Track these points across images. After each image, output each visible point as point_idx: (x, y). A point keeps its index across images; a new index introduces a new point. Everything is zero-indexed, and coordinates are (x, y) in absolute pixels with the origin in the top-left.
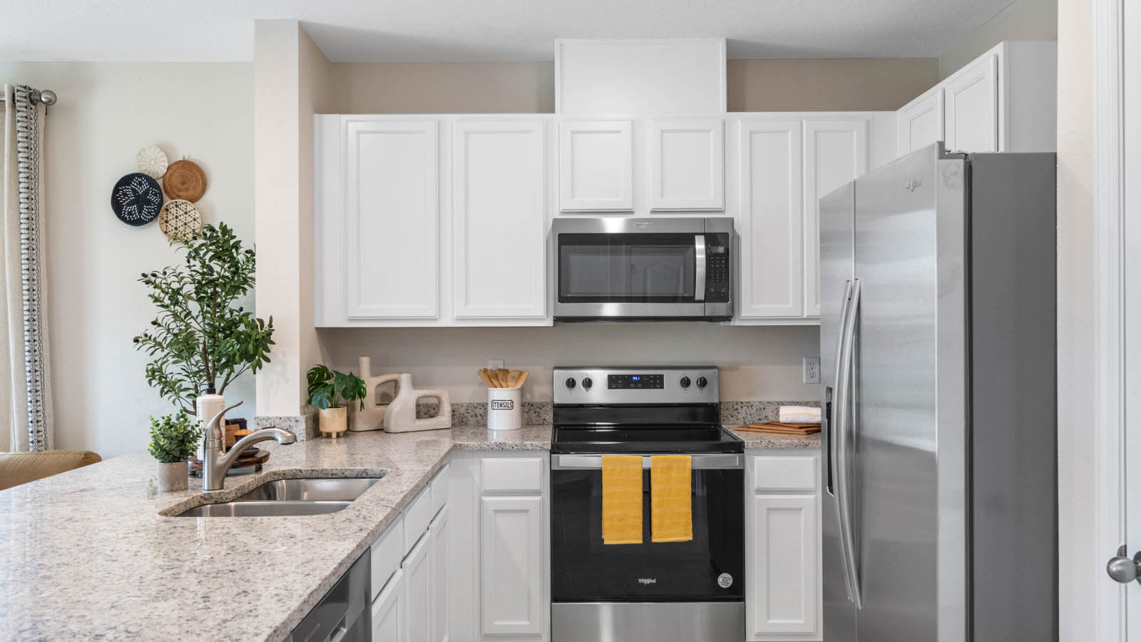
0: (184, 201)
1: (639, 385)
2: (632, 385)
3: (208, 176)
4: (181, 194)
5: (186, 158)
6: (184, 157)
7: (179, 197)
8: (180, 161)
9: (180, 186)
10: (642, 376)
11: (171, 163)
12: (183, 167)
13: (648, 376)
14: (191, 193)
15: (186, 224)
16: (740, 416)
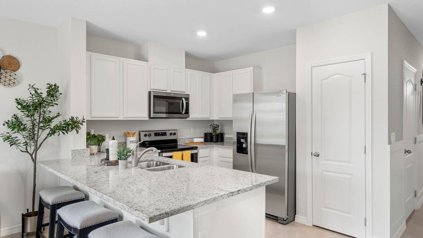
0: (10, 71)
1: (161, 135)
2: (160, 135)
3: (20, 63)
4: (8, 68)
5: (10, 55)
6: (10, 54)
7: (7, 69)
8: (7, 56)
9: (7, 65)
10: (162, 133)
11: (4, 56)
12: (9, 58)
13: (163, 133)
14: (13, 68)
15: (10, 80)
16: (181, 142)
